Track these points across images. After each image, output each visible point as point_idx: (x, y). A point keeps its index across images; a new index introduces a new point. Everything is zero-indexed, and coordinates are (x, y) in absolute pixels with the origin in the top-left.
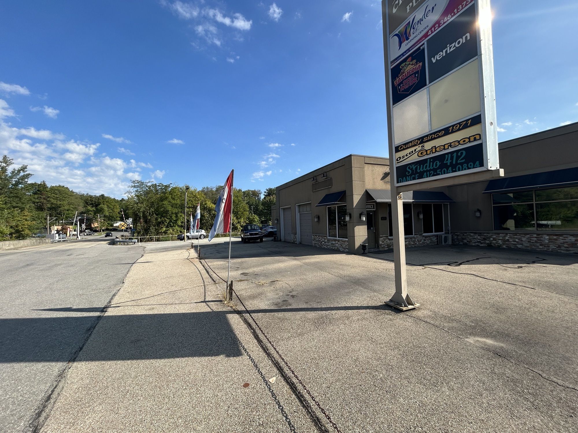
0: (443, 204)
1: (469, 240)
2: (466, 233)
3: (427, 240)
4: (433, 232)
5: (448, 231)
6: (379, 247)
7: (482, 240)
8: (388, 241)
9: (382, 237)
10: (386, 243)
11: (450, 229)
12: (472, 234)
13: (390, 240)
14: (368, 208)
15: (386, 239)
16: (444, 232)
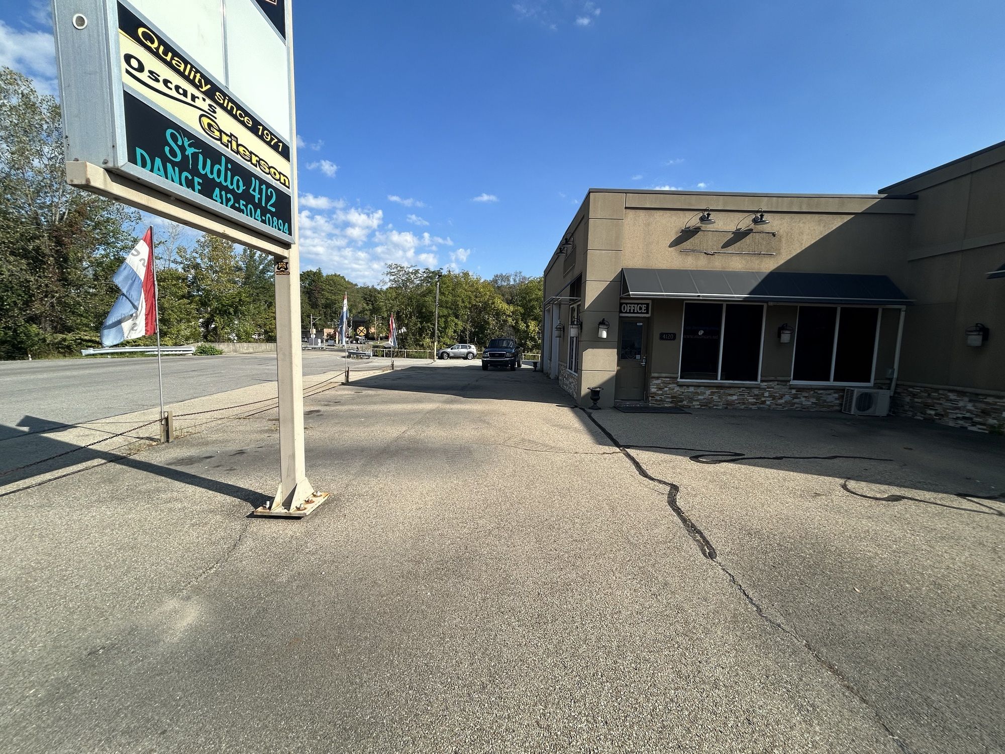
0: (883, 309)
1: (940, 411)
2: (936, 390)
3: (805, 397)
4: (828, 380)
5: (888, 382)
6: (647, 398)
7: (977, 416)
8: (677, 389)
9: (658, 378)
10: (668, 392)
11: (895, 376)
12: (952, 396)
13: (681, 386)
14: (630, 313)
15: (670, 383)
16: (871, 384)
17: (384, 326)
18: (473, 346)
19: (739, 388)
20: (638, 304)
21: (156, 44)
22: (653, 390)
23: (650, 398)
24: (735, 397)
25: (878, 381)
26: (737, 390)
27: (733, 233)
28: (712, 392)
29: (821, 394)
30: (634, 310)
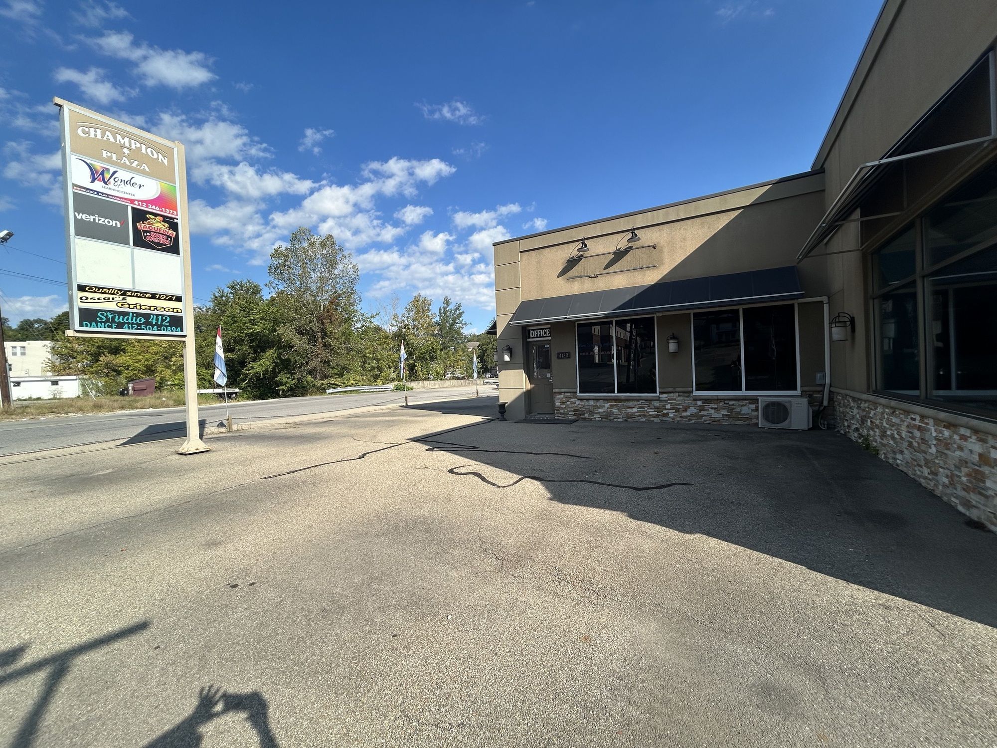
0: (799, 304)
3: (715, 409)
4: (741, 390)
5: (820, 388)
6: (553, 412)
8: (578, 402)
9: (560, 393)
10: (570, 406)
11: (828, 381)
13: (581, 400)
15: (571, 398)
16: (798, 392)
19: (638, 400)
21: (94, 289)
22: (558, 404)
23: (556, 411)
24: (635, 410)
25: (805, 389)
26: (636, 403)
27: (614, 253)
28: (611, 405)
29: (733, 405)
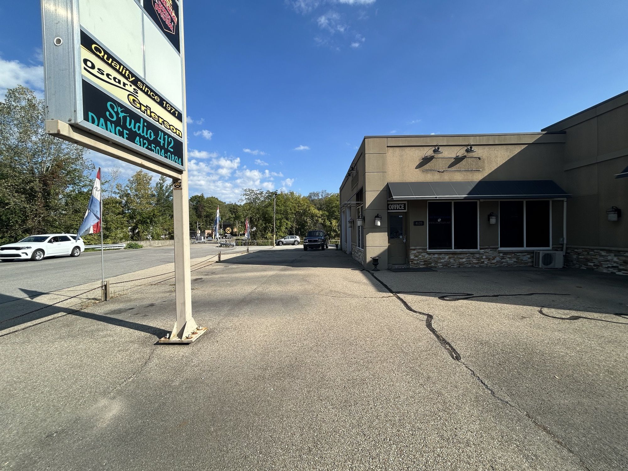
0: (553, 201)
1: (597, 263)
2: (593, 250)
3: (509, 258)
4: (523, 246)
5: (561, 246)
6: (409, 262)
7: (621, 265)
8: (427, 256)
9: (414, 250)
10: (421, 258)
11: (565, 242)
12: (603, 253)
13: (429, 254)
14: (394, 210)
15: (422, 253)
16: (550, 248)
17: (242, 227)
18: (298, 237)
19: (467, 254)
20: (399, 204)
21: (102, 54)
22: (412, 257)
23: (410, 262)
24: (464, 260)
25: (555, 246)
26: (465, 255)
27: (454, 158)
28: (449, 257)
29: (519, 255)
30: (396, 208)
